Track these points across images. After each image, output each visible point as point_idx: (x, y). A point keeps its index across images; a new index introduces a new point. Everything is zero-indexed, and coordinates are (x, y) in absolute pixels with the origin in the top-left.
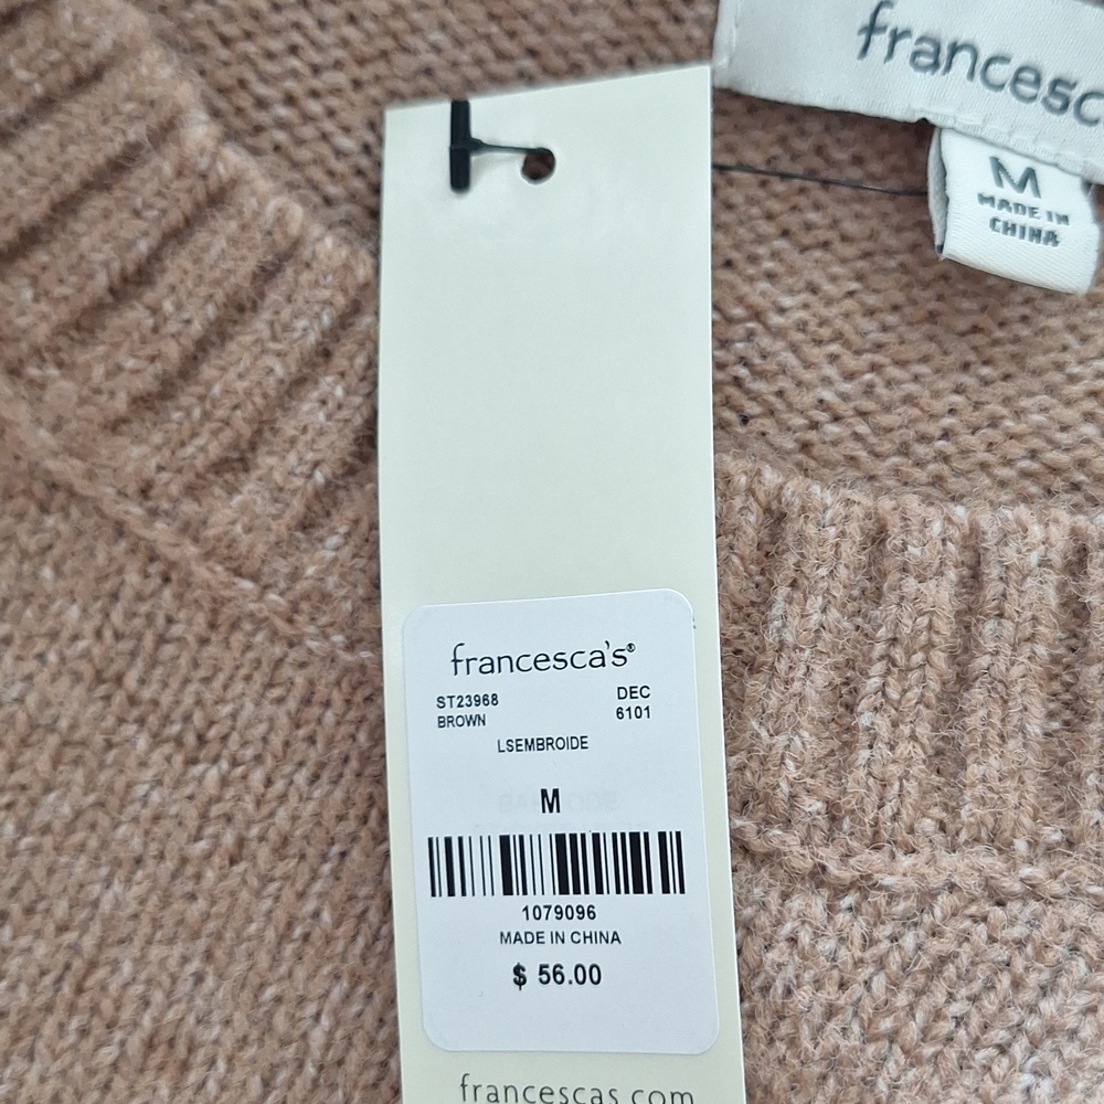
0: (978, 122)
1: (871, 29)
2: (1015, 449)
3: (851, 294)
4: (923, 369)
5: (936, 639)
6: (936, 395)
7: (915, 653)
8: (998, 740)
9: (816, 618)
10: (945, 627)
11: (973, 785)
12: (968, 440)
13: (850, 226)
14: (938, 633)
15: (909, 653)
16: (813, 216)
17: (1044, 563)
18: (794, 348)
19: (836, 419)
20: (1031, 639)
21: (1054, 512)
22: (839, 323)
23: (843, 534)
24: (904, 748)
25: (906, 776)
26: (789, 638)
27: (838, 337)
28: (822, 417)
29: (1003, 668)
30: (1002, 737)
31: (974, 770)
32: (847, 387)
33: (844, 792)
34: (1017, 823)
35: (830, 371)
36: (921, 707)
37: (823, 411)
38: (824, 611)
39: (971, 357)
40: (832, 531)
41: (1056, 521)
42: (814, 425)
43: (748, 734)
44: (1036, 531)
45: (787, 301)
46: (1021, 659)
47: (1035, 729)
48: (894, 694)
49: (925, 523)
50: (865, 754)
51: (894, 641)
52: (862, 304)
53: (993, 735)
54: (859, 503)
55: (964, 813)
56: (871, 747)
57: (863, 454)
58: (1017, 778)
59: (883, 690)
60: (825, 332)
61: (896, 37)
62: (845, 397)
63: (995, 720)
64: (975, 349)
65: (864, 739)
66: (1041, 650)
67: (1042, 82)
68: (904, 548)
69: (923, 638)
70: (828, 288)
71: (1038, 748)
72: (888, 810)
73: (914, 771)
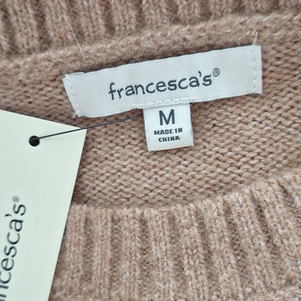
0: (152, 103)
1: (112, 92)
2: (201, 183)
3: (141, 154)
4: (168, 168)
5: (198, 245)
6: (174, 175)
7: (193, 250)
8: (224, 268)
9: (164, 248)
10: (199, 240)
11: (222, 283)
12: (188, 184)
13: (134, 135)
14: (197, 242)
15: (192, 250)
16: (122, 137)
17: (219, 214)
18: (132, 176)
19: (151, 191)
20: (223, 237)
21: (217, 198)
22: (142, 164)
23: (163, 222)
24: (200, 278)
25: (203, 286)
26: (159, 256)
27: (143, 168)
28: (148, 192)
29: (219, 247)
30: (225, 267)
31: (221, 279)
32: (150, 181)
33: (188, 296)
34: (237, 290)
35: (144, 178)
36: (200, 265)
37: (147, 190)
38: (166, 245)
39: (180, 159)
40: (160, 222)
41: (218, 201)
42: (146, 195)
43: (157, 287)
44: (214, 206)
45: (125, 163)
46: (222, 244)
47: (233, 262)
48: (192, 263)
49: (184, 212)
50: (190, 283)
51: (187, 248)
52: (145, 156)
53: (222, 267)
54: (165, 211)
55: (222, 292)
56: (191, 280)
57: (162, 198)
58: (233, 277)
59: (189, 263)
60: (139, 168)
61: (119, 92)
62: (150, 184)
63: (222, 263)
64: (180, 157)
65: (188, 278)
66: (227, 239)
67: (166, 84)
68: (180, 221)
69: (194, 245)
70: (135, 155)
71: (236, 267)
72: (201, 297)
73: (205, 284)
